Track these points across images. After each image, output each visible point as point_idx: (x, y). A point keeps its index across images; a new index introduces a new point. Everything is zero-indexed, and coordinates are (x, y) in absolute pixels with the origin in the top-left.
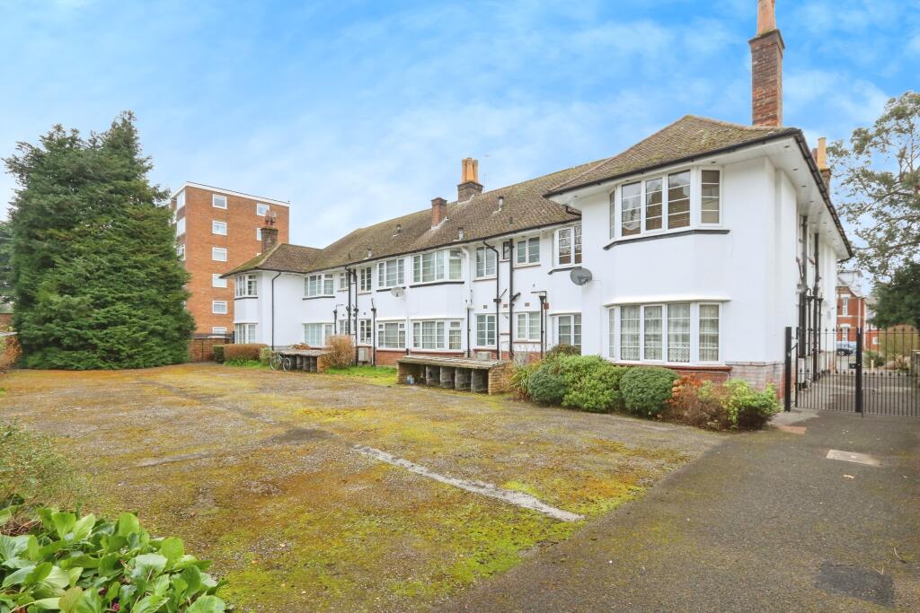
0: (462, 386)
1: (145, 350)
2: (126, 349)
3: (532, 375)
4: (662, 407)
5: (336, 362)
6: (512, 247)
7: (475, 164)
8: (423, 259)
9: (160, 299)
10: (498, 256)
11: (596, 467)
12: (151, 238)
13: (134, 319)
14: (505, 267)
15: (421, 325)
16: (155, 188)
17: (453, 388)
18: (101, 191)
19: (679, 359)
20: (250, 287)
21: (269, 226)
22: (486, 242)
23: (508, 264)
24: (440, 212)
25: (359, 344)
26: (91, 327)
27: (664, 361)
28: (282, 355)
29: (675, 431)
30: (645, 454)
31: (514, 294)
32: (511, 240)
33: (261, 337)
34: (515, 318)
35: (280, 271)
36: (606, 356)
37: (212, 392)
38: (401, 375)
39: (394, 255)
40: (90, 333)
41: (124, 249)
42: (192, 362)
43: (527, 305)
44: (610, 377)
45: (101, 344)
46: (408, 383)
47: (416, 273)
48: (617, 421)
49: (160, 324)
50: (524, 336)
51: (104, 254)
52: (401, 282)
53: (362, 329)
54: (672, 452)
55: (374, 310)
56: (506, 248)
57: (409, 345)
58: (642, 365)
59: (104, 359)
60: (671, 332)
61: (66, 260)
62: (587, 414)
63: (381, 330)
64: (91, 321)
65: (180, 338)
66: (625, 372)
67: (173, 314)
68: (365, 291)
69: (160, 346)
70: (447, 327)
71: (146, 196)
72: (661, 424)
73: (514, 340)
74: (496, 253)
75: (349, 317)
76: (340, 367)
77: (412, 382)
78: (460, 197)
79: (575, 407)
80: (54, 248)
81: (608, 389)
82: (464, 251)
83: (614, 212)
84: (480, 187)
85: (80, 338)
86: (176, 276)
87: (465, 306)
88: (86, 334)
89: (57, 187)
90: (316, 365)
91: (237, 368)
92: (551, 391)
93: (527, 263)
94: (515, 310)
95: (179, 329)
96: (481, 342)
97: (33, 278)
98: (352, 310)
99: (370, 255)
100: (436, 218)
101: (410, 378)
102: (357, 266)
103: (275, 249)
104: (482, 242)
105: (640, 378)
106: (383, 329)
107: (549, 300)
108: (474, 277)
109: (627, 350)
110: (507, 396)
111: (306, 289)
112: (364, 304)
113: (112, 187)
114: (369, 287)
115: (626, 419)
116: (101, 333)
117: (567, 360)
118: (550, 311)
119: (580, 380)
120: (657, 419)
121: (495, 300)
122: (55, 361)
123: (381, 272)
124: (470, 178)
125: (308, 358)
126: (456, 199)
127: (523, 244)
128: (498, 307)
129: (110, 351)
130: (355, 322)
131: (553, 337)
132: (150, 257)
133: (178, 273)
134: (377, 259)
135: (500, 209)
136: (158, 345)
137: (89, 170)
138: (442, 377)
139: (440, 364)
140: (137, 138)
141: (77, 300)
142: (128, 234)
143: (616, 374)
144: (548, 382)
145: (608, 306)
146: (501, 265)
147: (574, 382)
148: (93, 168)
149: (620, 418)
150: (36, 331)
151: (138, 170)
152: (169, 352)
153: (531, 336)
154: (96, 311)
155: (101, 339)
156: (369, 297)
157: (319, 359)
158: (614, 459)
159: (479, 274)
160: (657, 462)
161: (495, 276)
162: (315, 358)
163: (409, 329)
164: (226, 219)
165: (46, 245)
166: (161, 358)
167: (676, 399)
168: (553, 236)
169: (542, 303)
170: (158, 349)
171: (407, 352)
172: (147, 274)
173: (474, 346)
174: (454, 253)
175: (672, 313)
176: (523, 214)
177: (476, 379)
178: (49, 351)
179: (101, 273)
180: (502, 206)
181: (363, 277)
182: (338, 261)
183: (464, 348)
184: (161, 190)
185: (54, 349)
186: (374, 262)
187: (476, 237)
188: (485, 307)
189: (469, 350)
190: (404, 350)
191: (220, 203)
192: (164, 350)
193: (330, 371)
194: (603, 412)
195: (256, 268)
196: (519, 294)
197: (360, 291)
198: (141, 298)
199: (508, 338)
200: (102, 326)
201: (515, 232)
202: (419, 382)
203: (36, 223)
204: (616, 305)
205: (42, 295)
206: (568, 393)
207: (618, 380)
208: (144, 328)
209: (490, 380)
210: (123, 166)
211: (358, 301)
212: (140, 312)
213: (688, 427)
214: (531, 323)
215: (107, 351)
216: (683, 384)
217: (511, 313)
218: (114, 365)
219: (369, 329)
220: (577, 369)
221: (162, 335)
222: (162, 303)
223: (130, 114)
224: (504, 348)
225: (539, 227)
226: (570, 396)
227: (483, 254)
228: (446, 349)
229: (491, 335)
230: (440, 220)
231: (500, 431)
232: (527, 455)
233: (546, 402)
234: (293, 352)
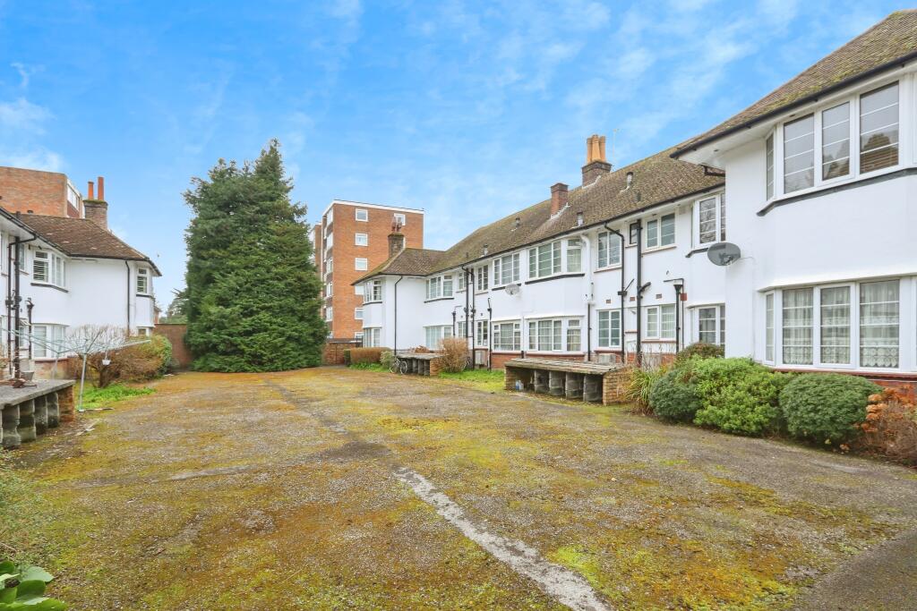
0: (575, 393)
1: (284, 354)
2: (268, 354)
3: (655, 383)
4: (848, 434)
5: (448, 365)
6: (640, 229)
7: (601, 142)
8: (540, 252)
9: (297, 307)
10: (623, 240)
11: (715, 532)
12: (290, 252)
13: (274, 327)
14: (631, 254)
15: (537, 324)
16: (295, 206)
17: (564, 396)
18: (250, 212)
19: (880, 363)
20: (375, 292)
21: (396, 232)
22: (608, 225)
23: (636, 249)
24: (559, 198)
25: (476, 346)
26: (240, 334)
27: (853, 366)
28: (400, 359)
29: (870, 474)
30: (806, 514)
31: (642, 285)
32: (639, 221)
33: (385, 342)
34: (644, 313)
35: (402, 275)
36: (760, 357)
37: (313, 396)
38: (510, 380)
39: (508, 251)
40: (239, 340)
41: (267, 263)
42: (325, 365)
43: (659, 296)
44: (765, 388)
45: (247, 349)
46: (516, 389)
47: (532, 267)
48: (773, 450)
49: (296, 330)
50: (655, 334)
51: (251, 268)
52: (516, 278)
53: (480, 330)
54: (861, 515)
55: (490, 310)
56: (634, 232)
57: (525, 347)
58: (816, 372)
59: (249, 362)
60: (867, 323)
61: (223, 276)
62: (728, 437)
63: (497, 331)
64: (240, 328)
65: (315, 343)
66: (788, 381)
67: (309, 321)
68: (483, 290)
69: (296, 351)
70: (565, 326)
71: (288, 214)
72: (847, 459)
73: (642, 340)
74: (620, 238)
75: (467, 319)
76: (453, 371)
77: (520, 388)
78: (585, 180)
79: (712, 427)
80: (214, 265)
81: (761, 404)
82: (584, 238)
83: (772, 163)
84: (607, 167)
85: (232, 344)
86: (310, 285)
87: (586, 301)
88: (235, 340)
89: (218, 213)
90: (428, 368)
91: (359, 371)
92: (679, 404)
93: (659, 246)
94: (644, 303)
95: (313, 335)
96: (603, 342)
97: (200, 293)
98: (470, 311)
99: (486, 252)
100: (556, 207)
101: (519, 384)
102: (475, 264)
103: (399, 254)
104: (603, 226)
105: (811, 391)
106: (499, 330)
107: (687, 290)
108: (595, 267)
109: (792, 351)
110: (623, 408)
111: (427, 292)
112: (481, 304)
113: (258, 208)
114: (486, 287)
115: (789, 448)
116: (247, 340)
117: (701, 364)
118: (688, 303)
119: (719, 391)
120: (839, 451)
121: (619, 293)
122: (212, 365)
123: (496, 269)
124: (596, 157)
125: (423, 361)
126: (580, 182)
127: (652, 225)
128: (623, 301)
129: (254, 356)
130: (473, 323)
131: (692, 334)
132: (289, 268)
133: (313, 282)
134: (492, 256)
135: (628, 187)
136: (293, 349)
137: (241, 195)
138: (551, 384)
139: (548, 368)
140: (281, 162)
141: (229, 310)
142: (271, 249)
143: (774, 383)
144: (674, 392)
145: (764, 291)
146: (627, 251)
147: (711, 393)
148: (243, 192)
149: (778, 446)
150: (198, 339)
151: (281, 191)
152: (304, 356)
153: (664, 335)
154: (244, 319)
155: (247, 345)
156: (486, 296)
157: (431, 363)
158: (750, 520)
159: (601, 264)
160: (830, 532)
161: (619, 265)
162: (428, 361)
163: (524, 329)
164: (367, 231)
165: (208, 263)
166: (297, 362)
167: (872, 423)
168: (692, 209)
169: (678, 293)
170: (294, 353)
171: (522, 355)
172: (286, 285)
173: (595, 346)
174: (572, 242)
175: (868, 295)
176: (655, 189)
177: (588, 387)
178: (210, 356)
179: (248, 285)
180: (631, 183)
181: (480, 276)
182: (457, 261)
183: (584, 350)
184: (300, 207)
185: (213, 354)
186: (489, 259)
187: (597, 221)
188: (608, 301)
189: (589, 352)
190: (519, 352)
191: (362, 217)
192: (299, 355)
193: (442, 375)
194: (753, 435)
195: (380, 273)
196: (649, 284)
197: (477, 291)
198: (281, 307)
199: (634, 337)
200: (248, 333)
201: (643, 210)
202: (528, 388)
203: (202, 245)
204: (776, 289)
205: (204, 307)
206: (702, 408)
207: (778, 392)
208: (282, 334)
209: (604, 388)
210: (268, 189)
211: (476, 301)
212: (279, 320)
213: (894, 468)
214: (664, 318)
215: (252, 356)
216: (886, 400)
217: (639, 307)
218: (257, 368)
219: (485, 331)
220: (715, 376)
221: (297, 340)
222: (299, 311)
223: (276, 141)
224: (631, 348)
225: (673, 200)
226: (705, 412)
227: (606, 240)
228: (564, 351)
229: (615, 334)
230: (560, 208)
231: (591, 458)
232: (613, 501)
233: (672, 418)
234: (409, 356)
